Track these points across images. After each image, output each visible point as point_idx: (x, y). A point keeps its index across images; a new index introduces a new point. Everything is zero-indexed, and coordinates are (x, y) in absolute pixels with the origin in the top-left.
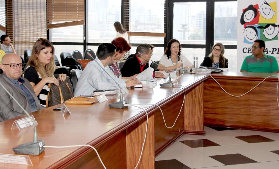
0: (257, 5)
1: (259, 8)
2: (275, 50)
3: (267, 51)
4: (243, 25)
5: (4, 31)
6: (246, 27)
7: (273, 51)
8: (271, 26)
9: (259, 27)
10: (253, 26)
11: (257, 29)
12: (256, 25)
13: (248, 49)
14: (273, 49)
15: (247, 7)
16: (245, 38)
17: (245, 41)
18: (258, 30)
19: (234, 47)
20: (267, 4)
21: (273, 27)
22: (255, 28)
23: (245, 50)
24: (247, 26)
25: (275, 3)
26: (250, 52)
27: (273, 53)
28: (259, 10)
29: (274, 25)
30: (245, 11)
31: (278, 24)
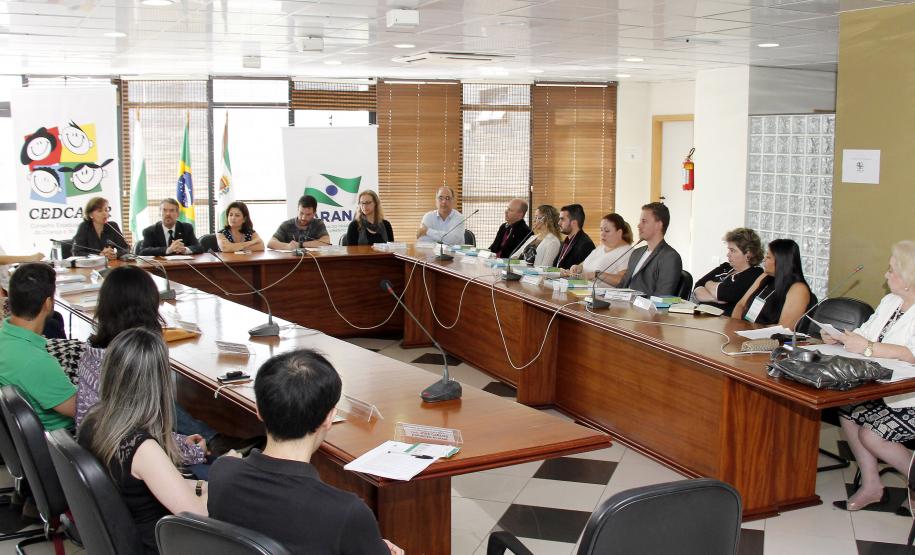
0: (56, 129)
4: (27, 167)
6: (34, 170)
13: (41, 211)
15: (34, 131)
17: (34, 196)
21: (90, 170)
23: (35, 214)
26: (45, 216)
28: (60, 137)
29: (93, 166)
30: (29, 139)
31: (100, 164)
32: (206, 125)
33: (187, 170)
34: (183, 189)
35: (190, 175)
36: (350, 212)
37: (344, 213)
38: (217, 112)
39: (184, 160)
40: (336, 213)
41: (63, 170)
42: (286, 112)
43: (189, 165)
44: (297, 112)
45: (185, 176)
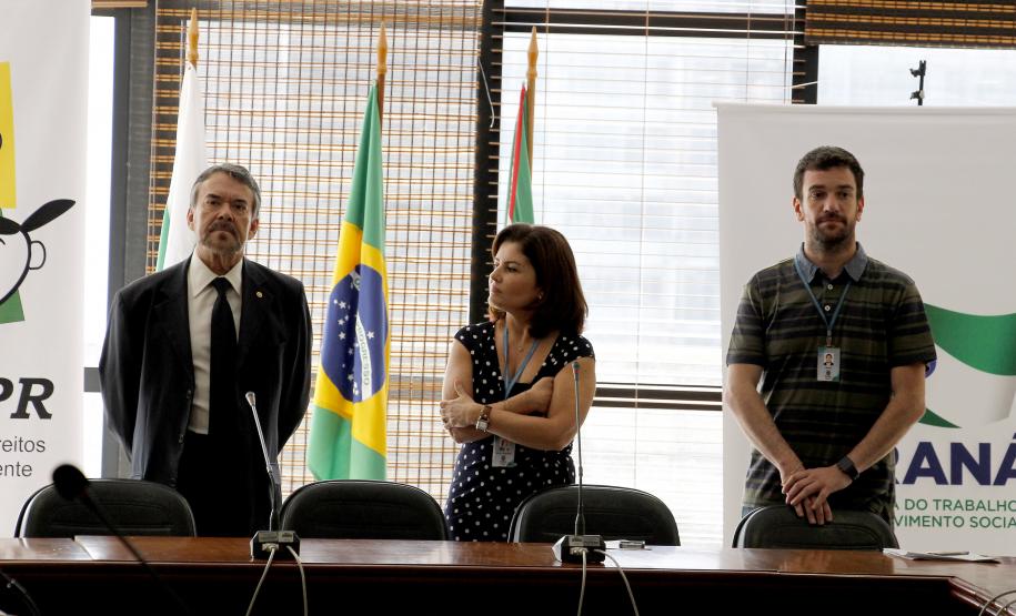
31: (20, 217)
32: (470, 93)
33: (366, 260)
34: (350, 329)
35: (376, 279)
36: (985, 449)
37: (958, 452)
38: (514, 46)
39: (358, 221)
40: (925, 450)
42: (781, 51)
43: (376, 242)
44: (827, 53)
45: (361, 284)
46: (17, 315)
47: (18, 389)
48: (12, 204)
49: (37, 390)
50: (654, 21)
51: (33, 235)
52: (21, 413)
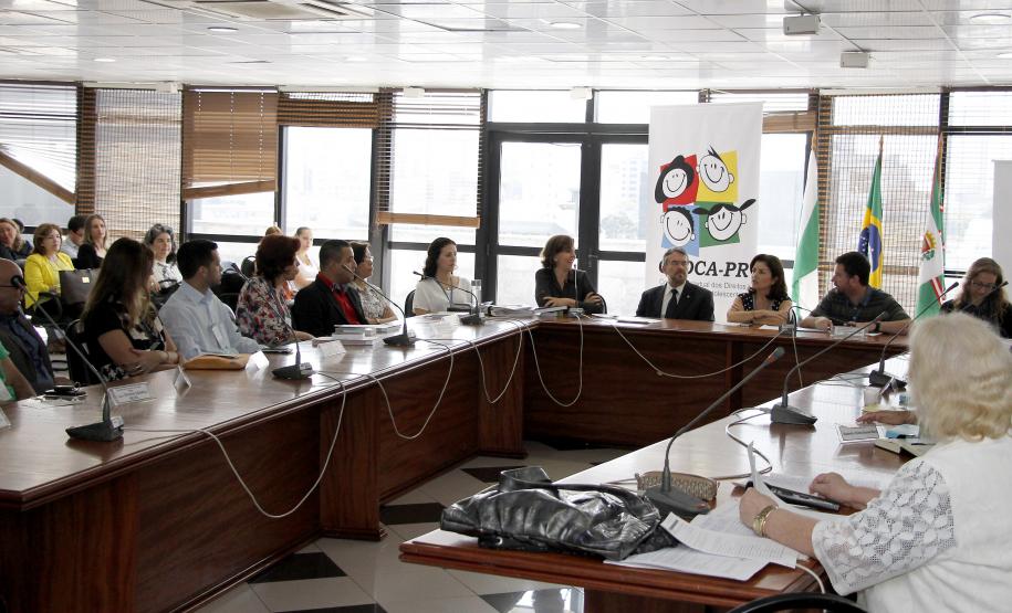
0: (694, 158)
1: (698, 163)
2: (731, 267)
3: (715, 270)
4: (661, 205)
5: (71, 202)
6: (668, 210)
7: (728, 270)
8: (723, 210)
9: (696, 211)
10: (684, 209)
11: (693, 215)
12: (691, 206)
14: (729, 264)
15: (670, 160)
16: (665, 236)
17: (666, 243)
18: (696, 217)
19: (640, 257)
20: (715, 155)
21: (728, 213)
22: (688, 212)
24: (670, 206)
25: (734, 154)
27: (727, 275)
28: (697, 168)
29: (731, 208)
30: (666, 170)
31: (738, 205)
33: (872, 222)
38: (952, 140)
39: (870, 206)
41: (699, 211)
45: (871, 232)
46: (738, 241)
47: (738, 266)
48: (736, 201)
49: (744, 267)
50: (1007, 130)
51: (743, 212)
52: (738, 275)
